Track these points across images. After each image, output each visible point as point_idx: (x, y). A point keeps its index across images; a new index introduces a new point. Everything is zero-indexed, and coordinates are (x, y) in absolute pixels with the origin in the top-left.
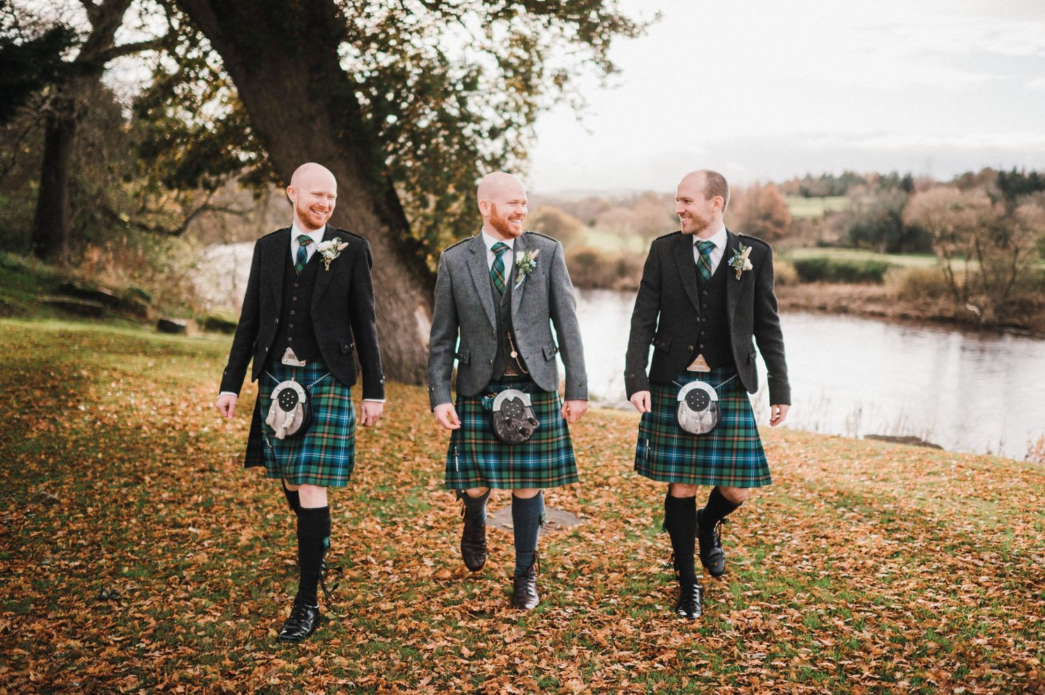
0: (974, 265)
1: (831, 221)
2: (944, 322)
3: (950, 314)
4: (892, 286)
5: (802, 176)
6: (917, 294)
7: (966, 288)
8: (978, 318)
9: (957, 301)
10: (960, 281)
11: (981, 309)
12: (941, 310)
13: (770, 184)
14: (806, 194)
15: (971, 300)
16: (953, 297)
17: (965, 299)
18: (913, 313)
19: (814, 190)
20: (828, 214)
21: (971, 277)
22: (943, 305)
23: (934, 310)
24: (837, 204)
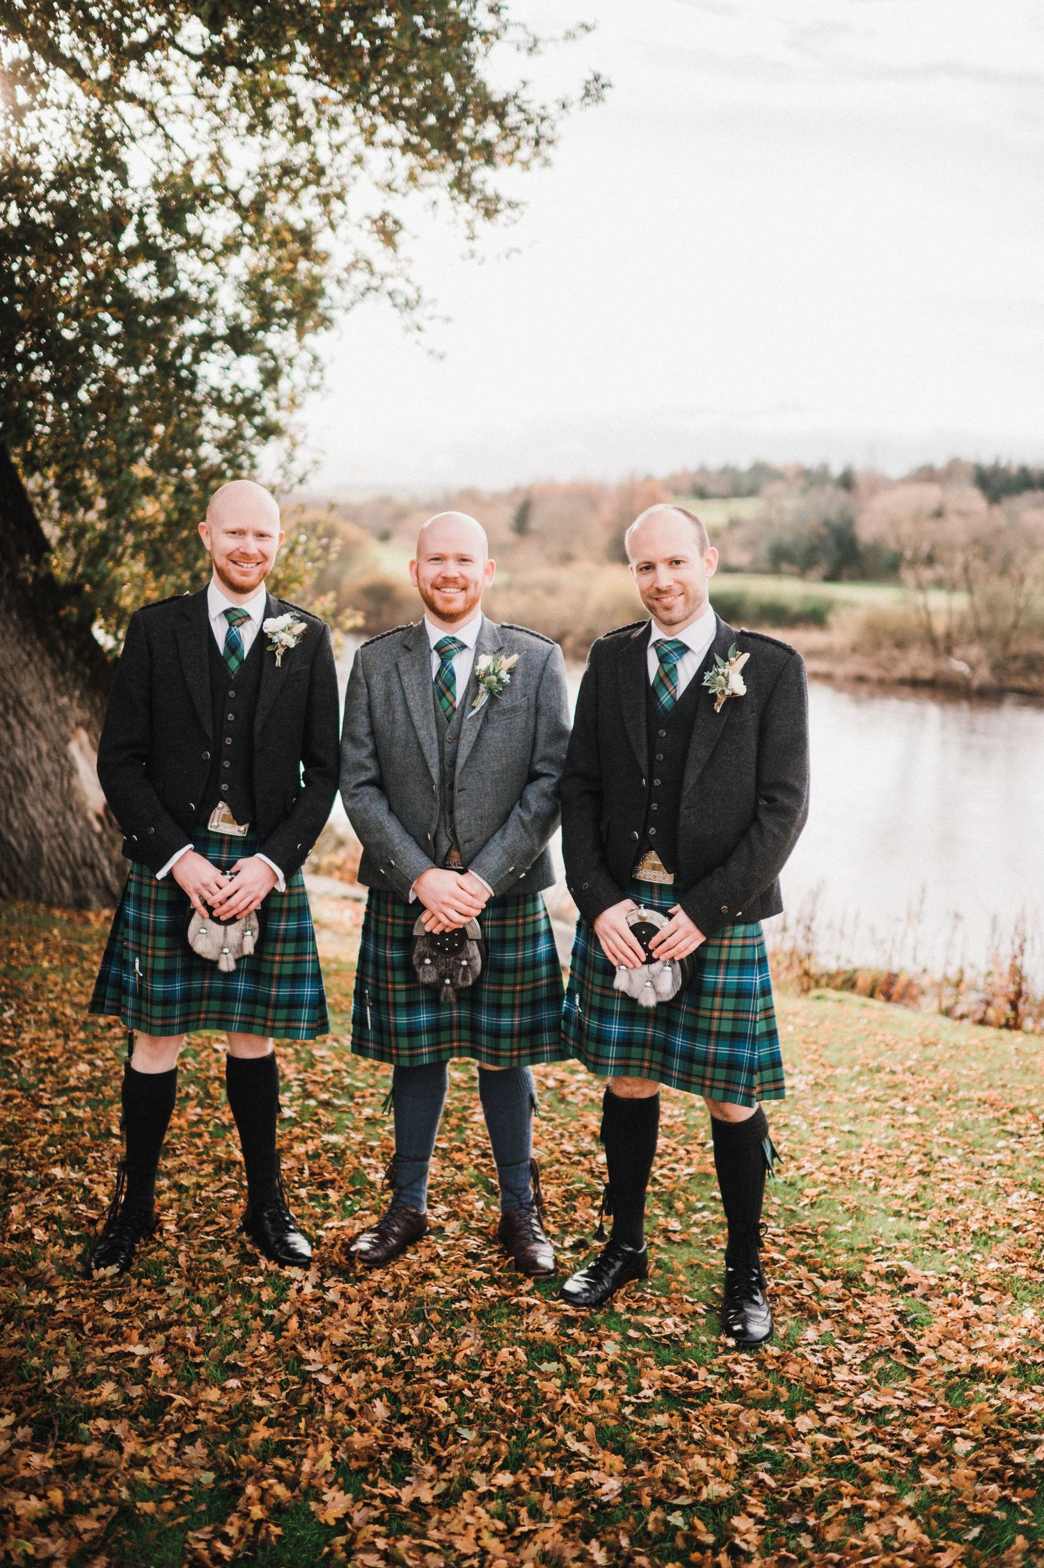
0: (960, 601)
1: (739, 534)
2: (917, 685)
3: (926, 674)
4: (840, 633)
5: (693, 466)
6: (878, 645)
7: (948, 635)
8: (967, 682)
9: (936, 655)
10: (940, 626)
11: (973, 667)
12: (914, 669)
13: (649, 479)
14: (701, 494)
15: (958, 652)
16: (929, 648)
17: (949, 651)
18: (873, 673)
19: (712, 488)
20: (734, 524)
21: (956, 620)
22: (917, 661)
23: (904, 669)
24: (747, 509)
